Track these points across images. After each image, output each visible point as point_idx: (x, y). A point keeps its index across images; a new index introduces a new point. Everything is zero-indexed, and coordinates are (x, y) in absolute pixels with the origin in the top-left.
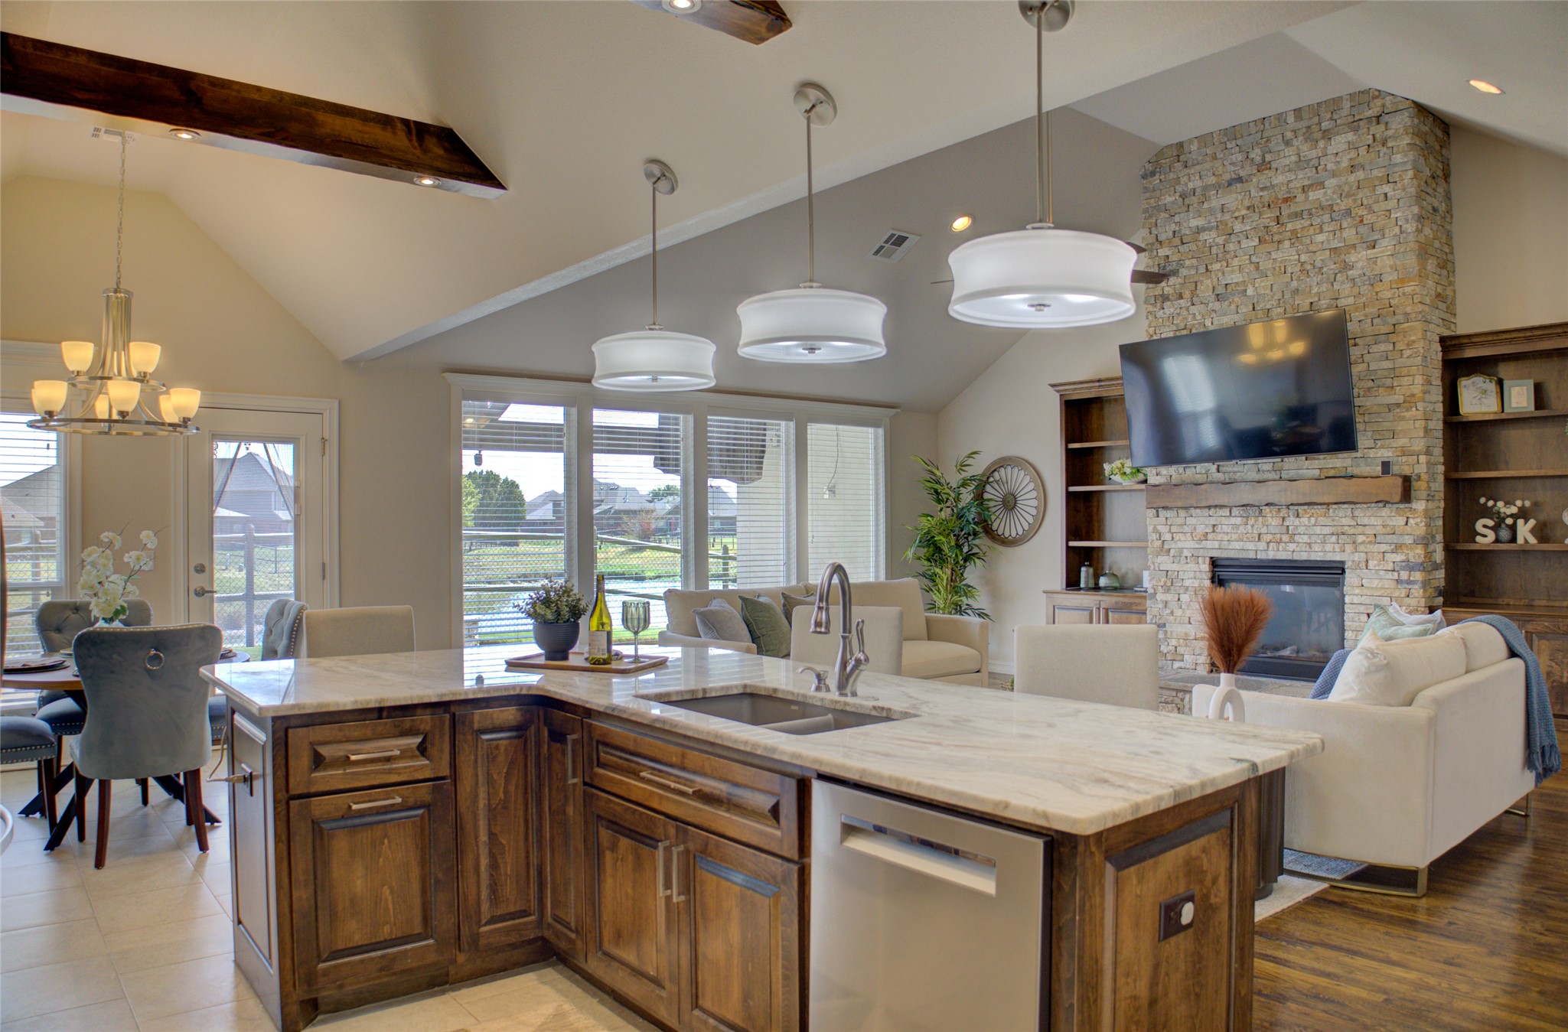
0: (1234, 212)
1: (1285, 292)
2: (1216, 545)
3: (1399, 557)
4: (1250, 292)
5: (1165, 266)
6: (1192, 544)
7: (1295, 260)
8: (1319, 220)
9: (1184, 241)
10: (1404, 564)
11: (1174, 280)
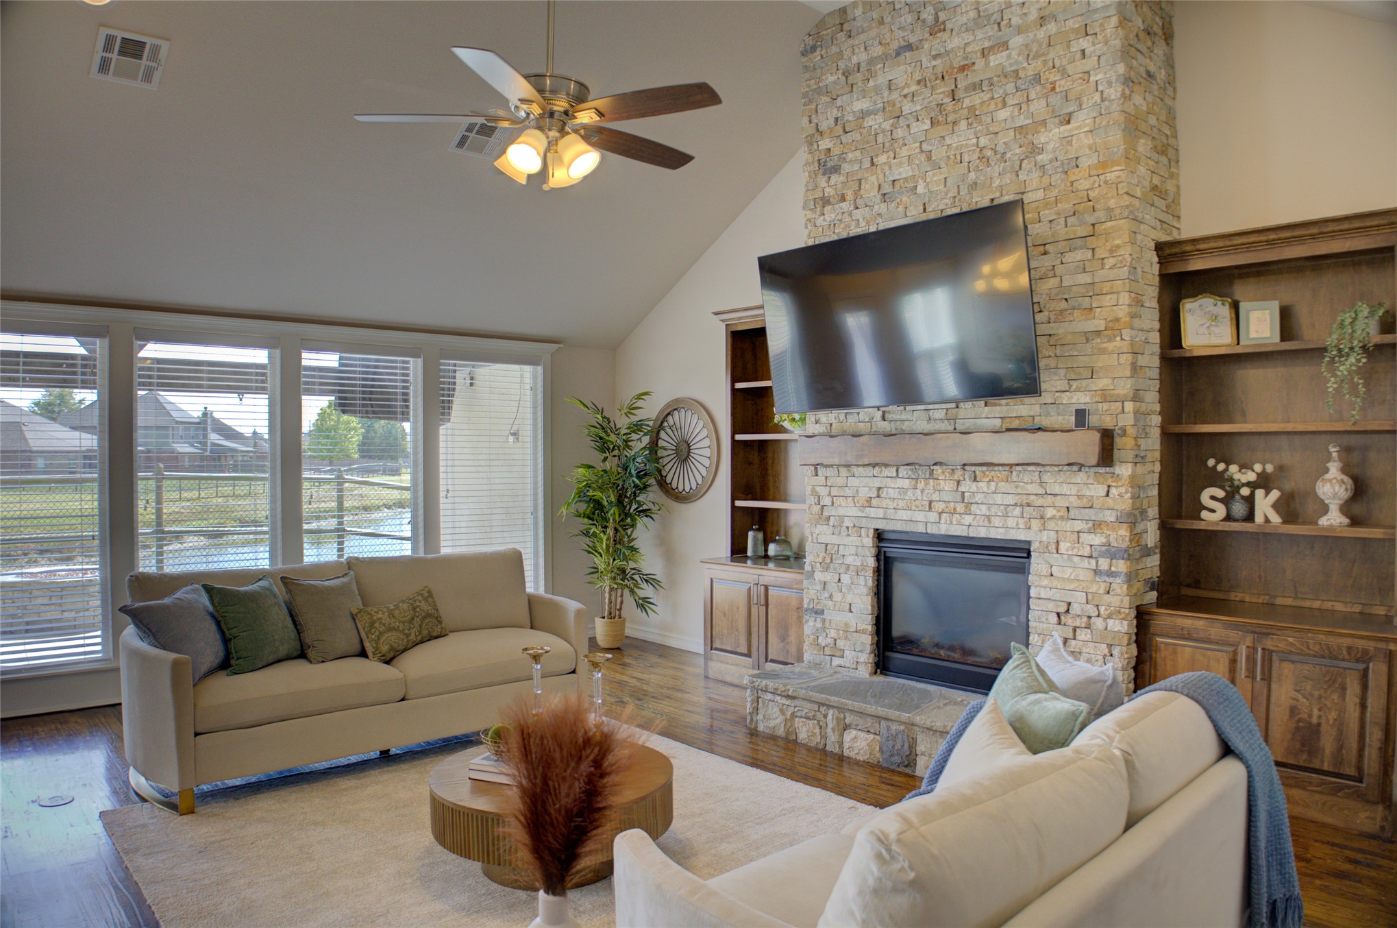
0: (903, 88)
1: (961, 187)
2: (880, 513)
3: (1097, 540)
4: (920, 190)
5: (826, 162)
6: (854, 512)
7: (973, 145)
8: (1001, 92)
9: (847, 130)
10: (1104, 549)
11: (835, 179)
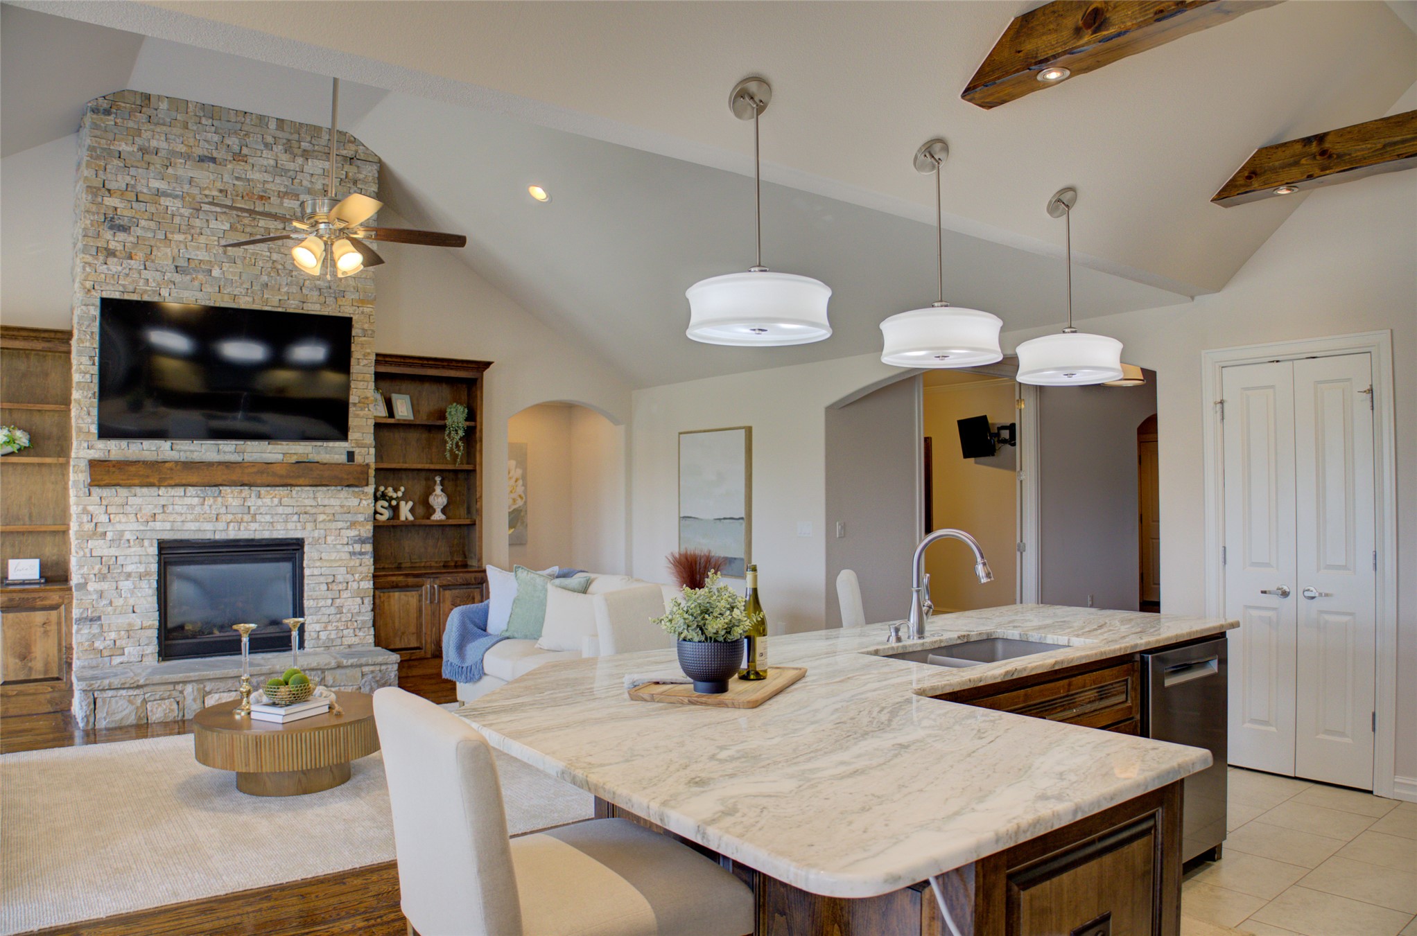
0: (204, 189)
1: (254, 284)
2: (168, 526)
3: (353, 533)
4: (216, 272)
5: (113, 218)
6: (135, 526)
9: (140, 199)
10: (357, 538)
11: (121, 236)
